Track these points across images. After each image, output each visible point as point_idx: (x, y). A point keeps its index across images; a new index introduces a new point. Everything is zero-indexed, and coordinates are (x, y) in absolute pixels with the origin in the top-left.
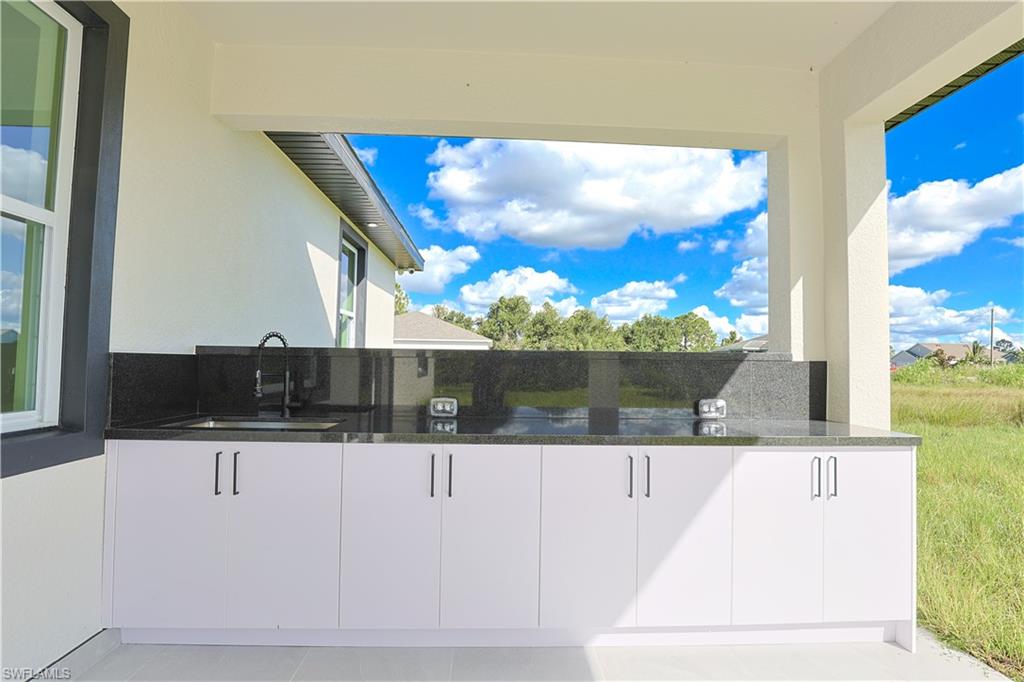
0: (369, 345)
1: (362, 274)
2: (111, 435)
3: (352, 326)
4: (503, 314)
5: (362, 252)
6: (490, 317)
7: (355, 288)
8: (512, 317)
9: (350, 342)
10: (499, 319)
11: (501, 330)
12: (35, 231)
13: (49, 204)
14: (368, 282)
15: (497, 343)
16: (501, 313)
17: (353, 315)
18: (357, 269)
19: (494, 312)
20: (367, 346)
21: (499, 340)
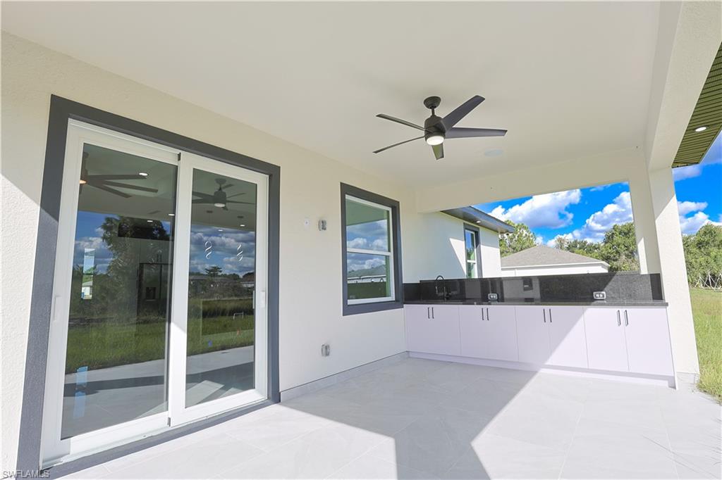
0: (485, 276)
1: (478, 243)
2: (405, 303)
3: (476, 267)
4: (618, 239)
5: (477, 233)
6: (606, 243)
7: (475, 250)
8: (627, 240)
9: (475, 275)
10: (615, 243)
11: (617, 252)
12: (387, 258)
13: (389, 251)
14: (482, 246)
15: (615, 263)
16: (616, 238)
17: (476, 262)
18: (475, 241)
19: (609, 238)
20: (484, 277)
21: (616, 260)
